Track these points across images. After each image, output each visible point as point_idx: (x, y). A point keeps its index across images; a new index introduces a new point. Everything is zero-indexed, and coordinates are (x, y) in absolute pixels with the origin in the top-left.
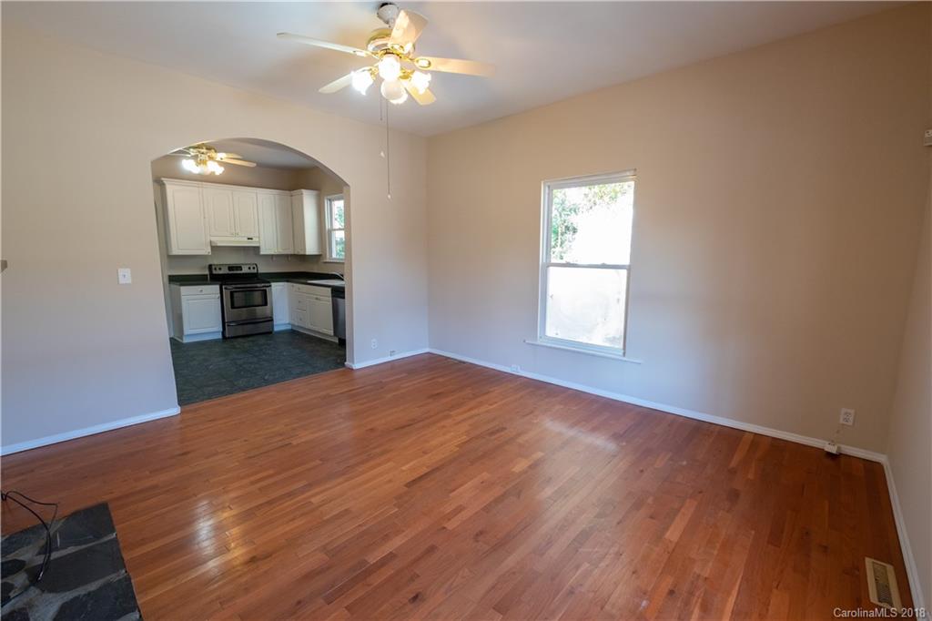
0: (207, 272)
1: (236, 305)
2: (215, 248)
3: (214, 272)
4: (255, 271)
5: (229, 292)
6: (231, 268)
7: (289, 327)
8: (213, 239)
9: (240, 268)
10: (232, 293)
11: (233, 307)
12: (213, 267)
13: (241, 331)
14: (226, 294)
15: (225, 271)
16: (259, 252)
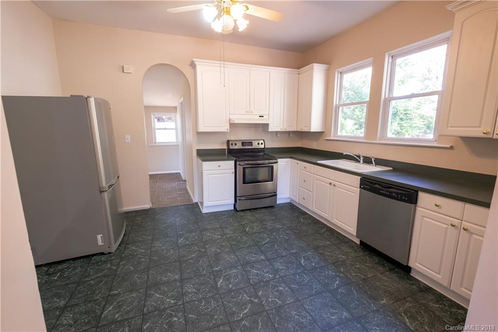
0: (225, 147)
1: (247, 180)
2: (233, 125)
3: (231, 147)
4: (262, 146)
5: (242, 167)
6: (243, 144)
7: (289, 201)
8: (232, 117)
9: (251, 143)
10: (244, 169)
11: (244, 183)
12: (230, 143)
13: (248, 204)
14: (240, 169)
15: (239, 146)
16: (268, 128)
